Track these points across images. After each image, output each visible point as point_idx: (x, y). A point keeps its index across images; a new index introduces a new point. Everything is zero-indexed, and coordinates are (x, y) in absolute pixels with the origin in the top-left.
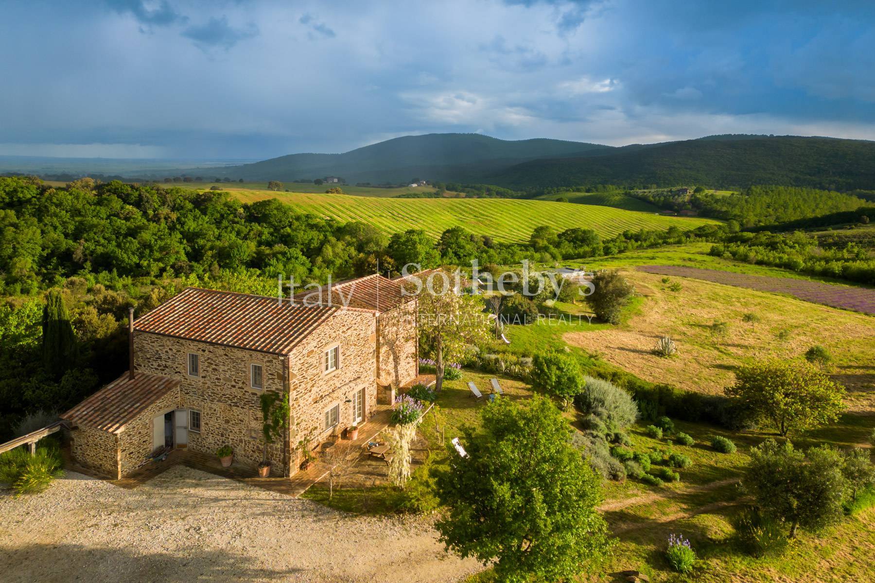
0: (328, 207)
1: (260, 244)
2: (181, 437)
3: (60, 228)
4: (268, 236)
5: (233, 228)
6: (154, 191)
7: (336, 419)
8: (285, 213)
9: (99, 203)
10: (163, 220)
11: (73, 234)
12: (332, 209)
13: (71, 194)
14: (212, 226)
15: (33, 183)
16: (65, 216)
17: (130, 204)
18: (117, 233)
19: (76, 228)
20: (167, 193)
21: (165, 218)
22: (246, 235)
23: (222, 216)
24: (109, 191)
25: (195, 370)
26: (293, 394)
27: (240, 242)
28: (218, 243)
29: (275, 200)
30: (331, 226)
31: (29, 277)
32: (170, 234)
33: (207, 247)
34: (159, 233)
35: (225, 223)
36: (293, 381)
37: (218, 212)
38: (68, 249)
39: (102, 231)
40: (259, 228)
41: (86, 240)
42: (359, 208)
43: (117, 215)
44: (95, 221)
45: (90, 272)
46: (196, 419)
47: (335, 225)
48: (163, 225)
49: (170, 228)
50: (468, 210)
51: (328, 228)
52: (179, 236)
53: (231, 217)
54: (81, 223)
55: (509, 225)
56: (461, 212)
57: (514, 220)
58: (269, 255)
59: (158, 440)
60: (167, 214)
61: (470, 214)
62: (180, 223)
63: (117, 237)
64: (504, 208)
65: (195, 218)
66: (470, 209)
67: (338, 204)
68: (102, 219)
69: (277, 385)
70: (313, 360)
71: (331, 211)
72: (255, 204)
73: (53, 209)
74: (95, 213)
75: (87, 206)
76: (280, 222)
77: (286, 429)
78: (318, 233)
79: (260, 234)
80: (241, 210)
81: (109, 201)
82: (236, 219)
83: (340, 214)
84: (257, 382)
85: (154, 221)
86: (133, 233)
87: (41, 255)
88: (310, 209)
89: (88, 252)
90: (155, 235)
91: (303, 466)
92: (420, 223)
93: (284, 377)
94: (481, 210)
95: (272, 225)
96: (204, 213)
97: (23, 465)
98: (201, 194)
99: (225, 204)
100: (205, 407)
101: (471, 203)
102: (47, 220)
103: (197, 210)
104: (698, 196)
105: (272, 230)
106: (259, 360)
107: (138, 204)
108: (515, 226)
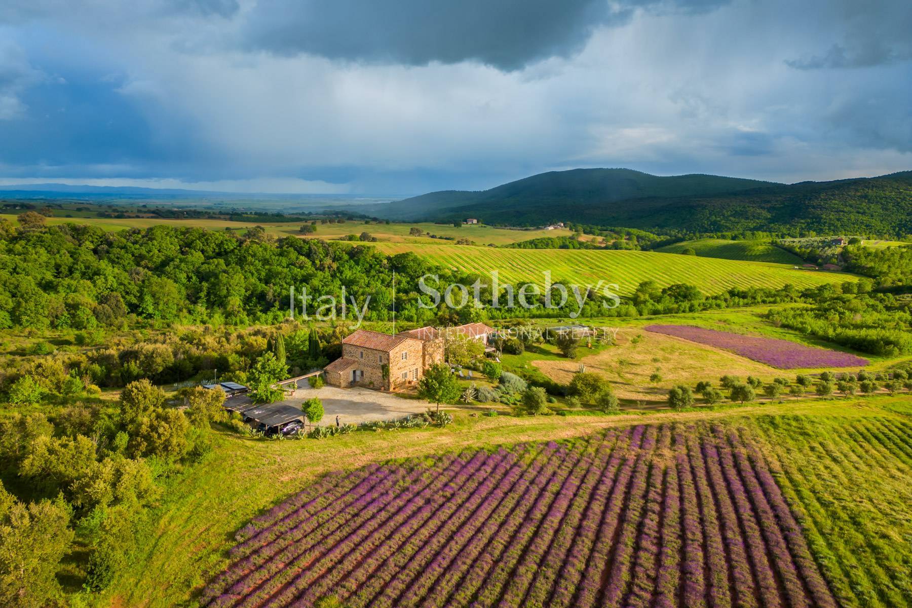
0: (456, 258)
1: (399, 291)
2: (358, 379)
3: (256, 274)
4: (405, 284)
5: (379, 277)
6: (319, 245)
7: (406, 376)
8: (419, 265)
9: (281, 254)
10: (327, 269)
11: (265, 279)
12: (459, 260)
13: (261, 247)
14: (363, 275)
15: (233, 237)
16: (259, 264)
17: (302, 255)
18: (295, 279)
19: (267, 274)
20: (329, 246)
21: (329, 268)
22: (388, 283)
23: (371, 266)
24: (287, 244)
25: (362, 357)
26: (391, 365)
27: (384, 288)
28: (367, 290)
29: (412, 253)
30: (455, 277)
31: (238, 312)
32: (332, 281)
33: (360, 293)
34: (325, 280)
35: (373, 272)
36: (391, 361)
37: (367, 263)
38: (263, 291)
39: (285, 278)
40: (399, 277)
41: (274, 285)
42: (483, 259)
43: (293, 264)
44: (280, 269)
45: (279, 309)
46: (362, 373)
47: (459, 276)
48: (327, 274)
49: (332, 276)
50: (585, 262)
51: (453, 278)
52: (339, 283)
53: (378, 267)
54: (270, 270)
55: (622, 278)
56: (578, 263)
57: (629, 273)
58: (405, 300)
59: (351, 379)
60: (330, 264)
61: (586, 265)
62: (339, 272)
63: (295, 283)
64: (620, 260)
65: (351, 268)
66: (587, 260)
67: (464, 255)
68: (284, 267)
69: (386, 362)
70: (398, 355)
71: (458, 262)
72: (396, 256)
73: (250, 258)
74: (278, 263)
75: (273, 257)
76: (416, 272)
77: (389, 376)
78: (444, 282)
79: (399, 283)
80: (385, 261)
81: (289, 253)
82: (381, 269)
83: (466, 265)
84: (381, 361)
85: (321, 270)
86: (306, 279)
87: (245, 295)
88: (441, 260)
89: (276, 294)
90: (322, 281)
91: (394, 389)
92: (535, 274)
93: (388, 360)
94: (598, 261)
95: (410, 275)
96: (357, 263)
97: (316, 381)
98: (355, 246)
99: (373, 256)
100: (365, 369)
101: (589, 255)
102: (246, 268)
103: (352, 261)
104: (851, 248)
105: (409, 279)
106: (381, 354)
107: (308, 255)
108: (627, 279)
